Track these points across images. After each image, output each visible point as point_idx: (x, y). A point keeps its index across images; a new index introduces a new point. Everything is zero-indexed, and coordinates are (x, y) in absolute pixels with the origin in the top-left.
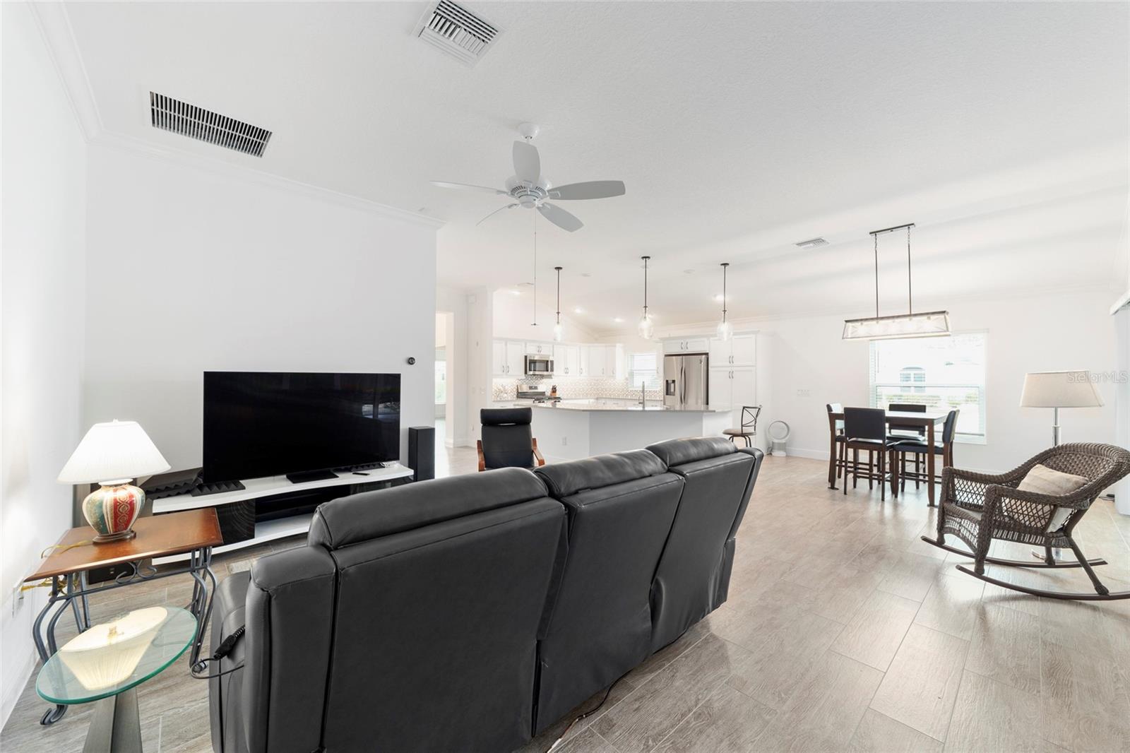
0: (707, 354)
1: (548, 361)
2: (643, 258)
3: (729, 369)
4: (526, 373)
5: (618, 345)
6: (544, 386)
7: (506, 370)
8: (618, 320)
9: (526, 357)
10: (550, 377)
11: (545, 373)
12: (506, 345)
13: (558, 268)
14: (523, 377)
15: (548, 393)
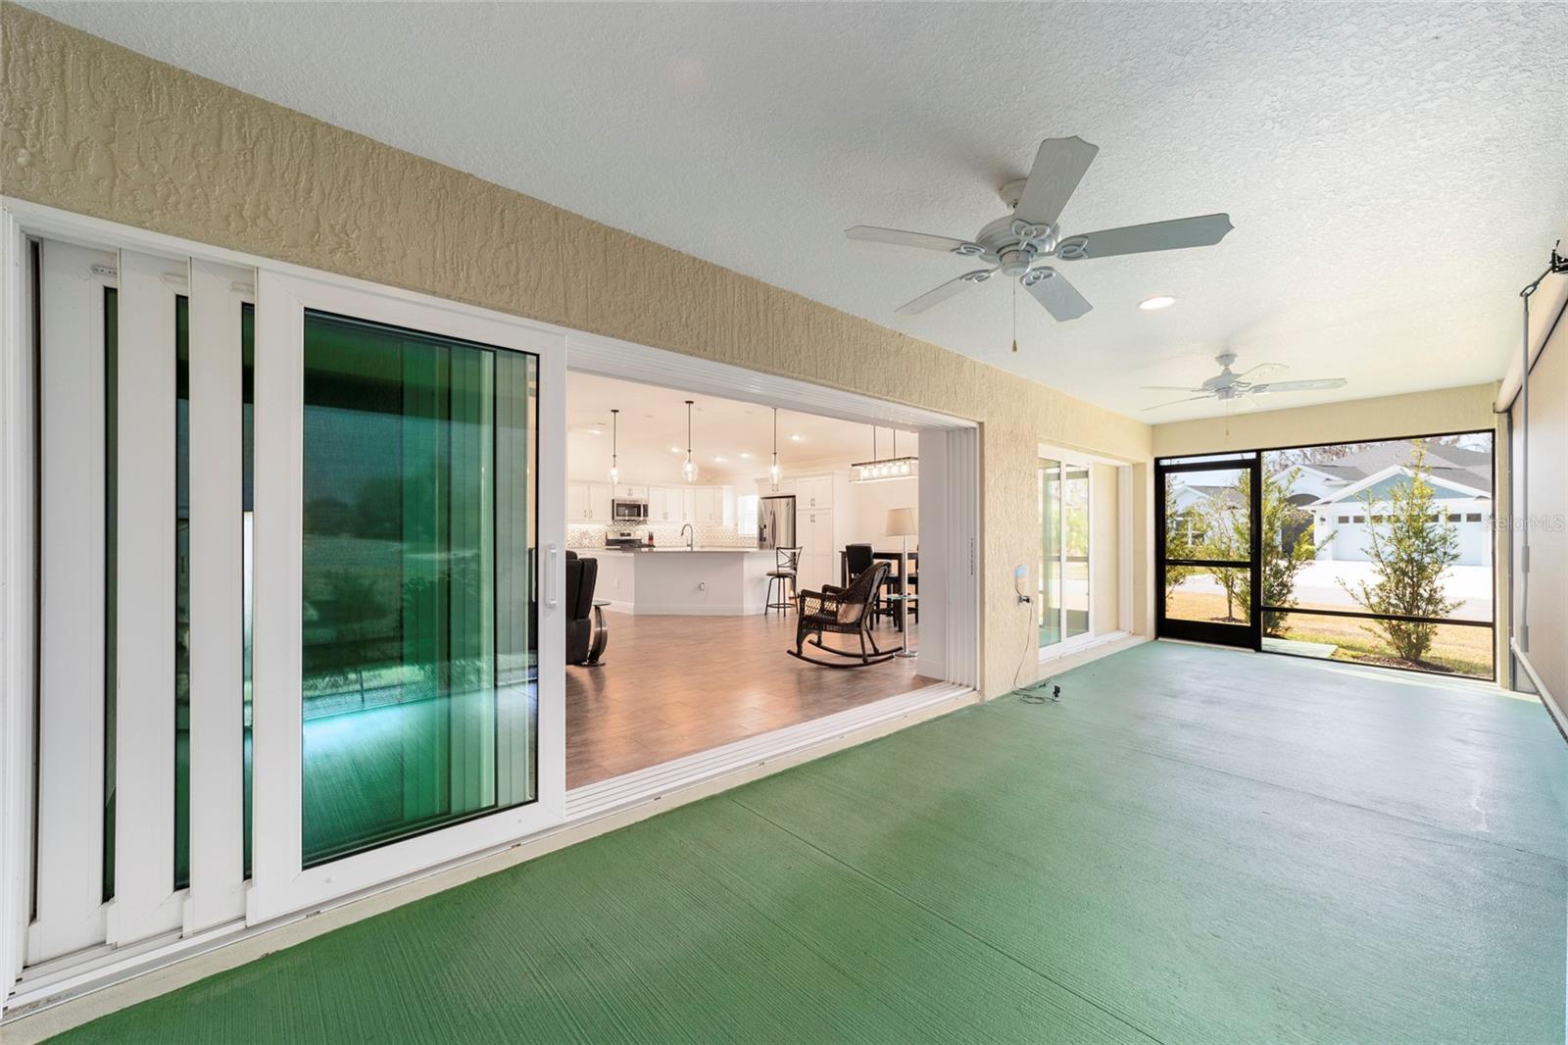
0: (794, 497)
1: (640, 506)
2: (687, 402)
3: (812, 512)
4: (613, 518)
5: (725, 487)
6: (639, 533)
7: (588, 515)
8: (718, 460)
9: (613, 501)
10: (645, 522)
11: (636, 518)
12: (589, 489)
13: (615, 411)
14: (610, 522)
15: (645, 541)
